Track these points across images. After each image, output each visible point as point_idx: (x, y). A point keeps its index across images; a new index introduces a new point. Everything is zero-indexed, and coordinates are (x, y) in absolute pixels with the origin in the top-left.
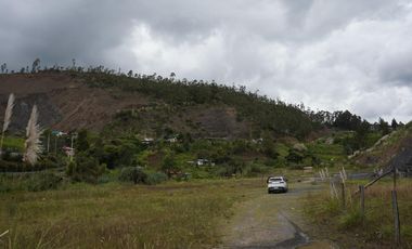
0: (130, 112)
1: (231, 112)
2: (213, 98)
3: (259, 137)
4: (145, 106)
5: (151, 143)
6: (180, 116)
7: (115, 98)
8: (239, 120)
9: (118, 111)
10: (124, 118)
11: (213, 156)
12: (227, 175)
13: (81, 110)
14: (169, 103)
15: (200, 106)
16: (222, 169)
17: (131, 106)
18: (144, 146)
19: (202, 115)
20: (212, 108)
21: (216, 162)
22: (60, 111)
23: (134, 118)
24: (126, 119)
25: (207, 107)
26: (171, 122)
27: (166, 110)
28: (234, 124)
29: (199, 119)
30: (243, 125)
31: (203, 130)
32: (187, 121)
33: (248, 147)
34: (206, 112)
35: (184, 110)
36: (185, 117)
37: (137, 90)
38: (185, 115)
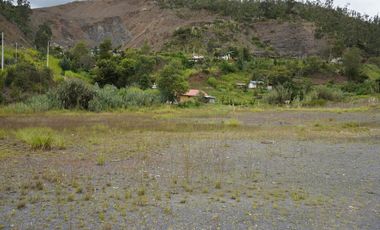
0: (189, 30)
1: (309, 28)
2: (288, 12)
4: (209, 23)
6: (247, 34)
7: (181, 17)
8: (318, 36)
9: (178, 28)
10: (183, 36)
11: (271, 77)
13: (147, 31)
14: (236, 20)
15: (271, 21)
17: (192, 24)
19: (272, 32)
20: (286, 24)
22: (130, 33)
23: (193, 36)
25: (279, 23)
26: (235, 40)
27: (231, 27)
28: (311, 41)
29: (268, 37)
30: (323, 43)
31: (272, 49)
32: (253, 39)
33: (323, 67)
34: (278, 28)
35: (252, 27)
36: (253, 34)
37: (205, 8)
38: (252, 32)
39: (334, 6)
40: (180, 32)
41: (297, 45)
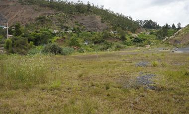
0: (44, 18)
1: (98, 18)
2: (88, 10)
3: (115, 30)
4: (52, 14)
5: (58, 33)
6: (72, 20)
7: (36, 10)
8: (102, 22)
9: (38, 16)
10: (42, 20)
11: (93, 40)
12: (103, 49)
13: (17, 16)
14: (65, 13)
15: (82, 14)
17: (45, 14)
18: (54, 35)
19: (83, 19)
20: (89, 16)
21: (95, 43)
22: (6, 17)
23: (47, 20)
24: (42, 21)
25: (86, 15)
26: (67, 23)
27: (64, 16)
28: (100, 24)
29: (82, 21)
30: (105, 25)
31: (84, 27)
32: (76, 22)
33: (110, 35)
34: (85, 18)
35: (74, 17)
36: (74, 20)
37: (48, 6)
39: (104, 8)
40: (40, 18)
41: (95, 25)
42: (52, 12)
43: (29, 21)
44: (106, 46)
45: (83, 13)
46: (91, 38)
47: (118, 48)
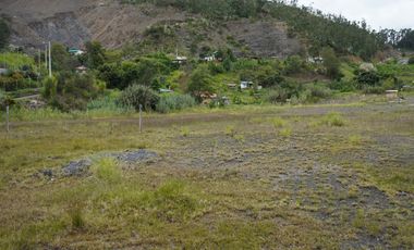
0: (161, 29)
1: (281, 27)
2: (259, 10)
3: (317, 54)
4: (181, 22)
5: (184, 62)
6: (220, 33)
7: (147, 14)
8: (290, 36)
9: (149, 27)
10: (155, 35)
11: (260, 77)
12: (280, 99)
13: (110, 29)
14: (207, 18)
15: (243, 20)
16: (273, 93)
17: (163, 22)
18: (176, 66)
19: (246, 31)
20: (259, 23)
21: (264, 84)
23: (166, 35)
24: (157, 37)
25: (252, 22)
26: (210, 40)
27: (204, 25)
28: (284, 40)
29: (242, 36)
30: (295, 42)
31: (247, 49)
32: (228, 38)
33: (303, 67)
34: (251, 27)
35: (225, 26)
36: (226, 33)
37: (172, 5)
38: (226, 31)
39: (299, 5)
40: (152, 31)
41: (271, 45)
42: (180, 16)
43: (132, 37)
44: (284, 92)
45: (247, 17)
46: (257, 74)
47: (316, 96)
